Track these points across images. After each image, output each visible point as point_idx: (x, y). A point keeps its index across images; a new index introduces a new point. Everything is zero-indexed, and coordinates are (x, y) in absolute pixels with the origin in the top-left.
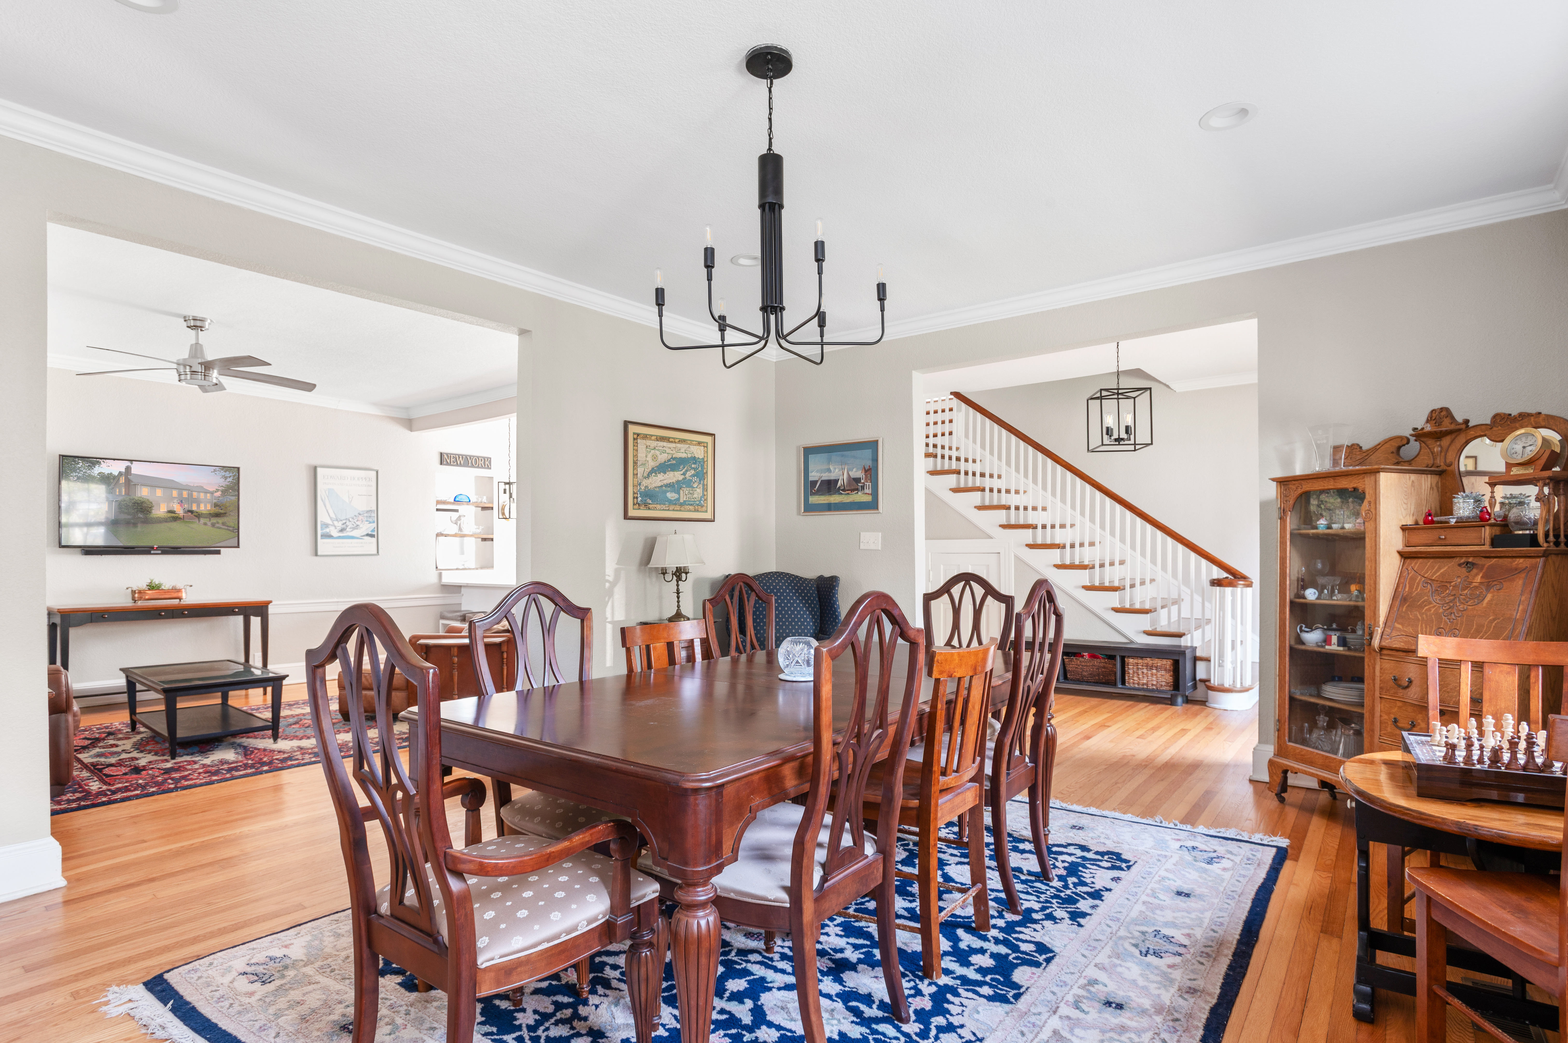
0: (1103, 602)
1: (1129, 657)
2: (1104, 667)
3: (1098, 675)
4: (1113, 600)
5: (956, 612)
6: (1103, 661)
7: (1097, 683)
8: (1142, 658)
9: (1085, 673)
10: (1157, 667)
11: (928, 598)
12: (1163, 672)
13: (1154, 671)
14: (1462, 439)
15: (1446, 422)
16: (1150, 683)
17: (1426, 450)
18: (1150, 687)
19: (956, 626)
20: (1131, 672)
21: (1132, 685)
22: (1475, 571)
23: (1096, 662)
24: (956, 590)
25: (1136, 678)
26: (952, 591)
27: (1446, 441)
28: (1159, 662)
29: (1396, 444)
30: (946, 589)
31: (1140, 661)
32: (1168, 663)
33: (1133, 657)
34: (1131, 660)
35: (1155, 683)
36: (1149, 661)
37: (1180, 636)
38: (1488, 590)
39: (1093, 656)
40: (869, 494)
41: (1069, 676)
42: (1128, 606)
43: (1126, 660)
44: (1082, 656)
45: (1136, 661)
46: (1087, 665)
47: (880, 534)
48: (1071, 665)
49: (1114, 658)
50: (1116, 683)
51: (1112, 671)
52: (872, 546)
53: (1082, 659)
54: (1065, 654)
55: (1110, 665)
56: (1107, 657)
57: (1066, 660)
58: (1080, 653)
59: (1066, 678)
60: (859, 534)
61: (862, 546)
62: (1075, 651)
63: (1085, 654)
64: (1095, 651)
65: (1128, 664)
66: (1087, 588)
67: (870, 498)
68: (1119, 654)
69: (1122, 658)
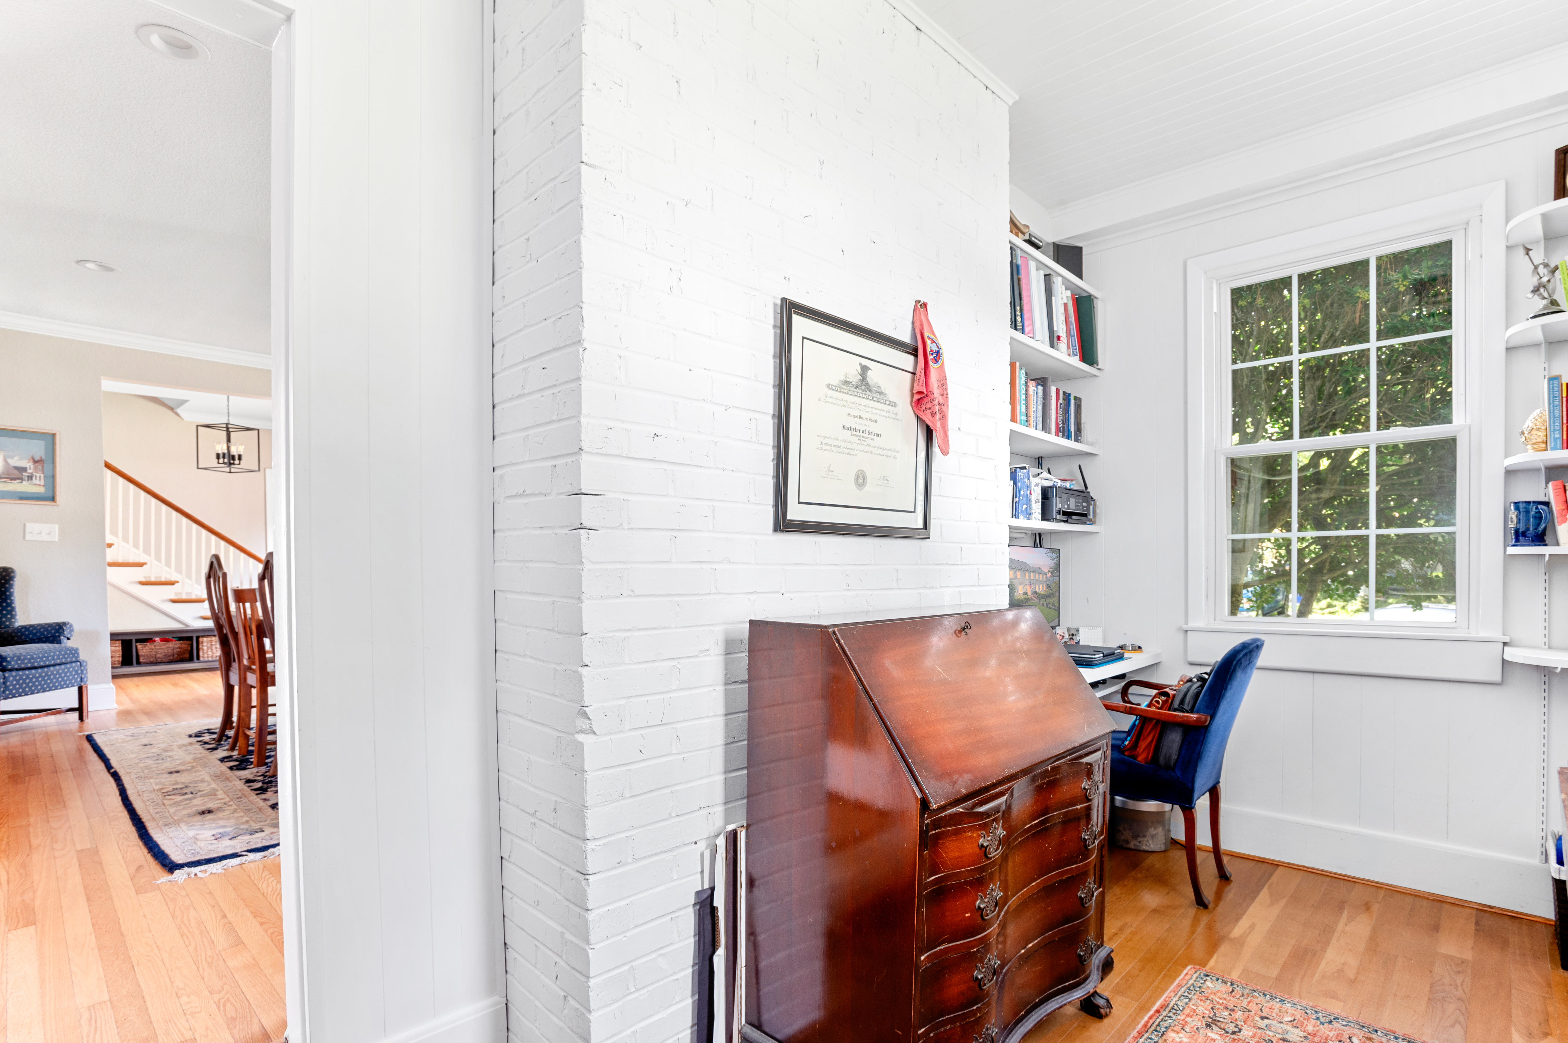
0: (158, 595)
1: (203, 636)
2: (179, 648)
3: (173, 655)
4: (169, 592)
6: (178, 642)
7: (171, 662)
9: (158, 656)
20: (205, 648)
21: (206, 659)
23: (171, 644)
25: (210, 653)
31: (213, 638)
33: (206, 636)
34: (205, 639)
39: (165, 640)
40: (40, 485)
41: (141, 660)
42: (184, 597)
43: (201, 639)
44: (155, 641)
45: (209, 639)
46: (160, 648)
47: (57, 526)
48: (144, 650)
49: (190, 639)
50: (190, 659)
51: (187, 650)
52: (45, 537)
53: (155, 644)
54: (138, 641)
55: (184, 645)
56: (181, 639)
57: (140, 646)
58: (151, 639)
59: (139, 663)
60: (25, 525)
61: (28, 537)
62: (146, 638)
63: (157, 639)
64: (166, 636)
65: (202, 643)
66: (143, 583)
67: (42, 490)
68: (195, 635)
69: (198, 638)
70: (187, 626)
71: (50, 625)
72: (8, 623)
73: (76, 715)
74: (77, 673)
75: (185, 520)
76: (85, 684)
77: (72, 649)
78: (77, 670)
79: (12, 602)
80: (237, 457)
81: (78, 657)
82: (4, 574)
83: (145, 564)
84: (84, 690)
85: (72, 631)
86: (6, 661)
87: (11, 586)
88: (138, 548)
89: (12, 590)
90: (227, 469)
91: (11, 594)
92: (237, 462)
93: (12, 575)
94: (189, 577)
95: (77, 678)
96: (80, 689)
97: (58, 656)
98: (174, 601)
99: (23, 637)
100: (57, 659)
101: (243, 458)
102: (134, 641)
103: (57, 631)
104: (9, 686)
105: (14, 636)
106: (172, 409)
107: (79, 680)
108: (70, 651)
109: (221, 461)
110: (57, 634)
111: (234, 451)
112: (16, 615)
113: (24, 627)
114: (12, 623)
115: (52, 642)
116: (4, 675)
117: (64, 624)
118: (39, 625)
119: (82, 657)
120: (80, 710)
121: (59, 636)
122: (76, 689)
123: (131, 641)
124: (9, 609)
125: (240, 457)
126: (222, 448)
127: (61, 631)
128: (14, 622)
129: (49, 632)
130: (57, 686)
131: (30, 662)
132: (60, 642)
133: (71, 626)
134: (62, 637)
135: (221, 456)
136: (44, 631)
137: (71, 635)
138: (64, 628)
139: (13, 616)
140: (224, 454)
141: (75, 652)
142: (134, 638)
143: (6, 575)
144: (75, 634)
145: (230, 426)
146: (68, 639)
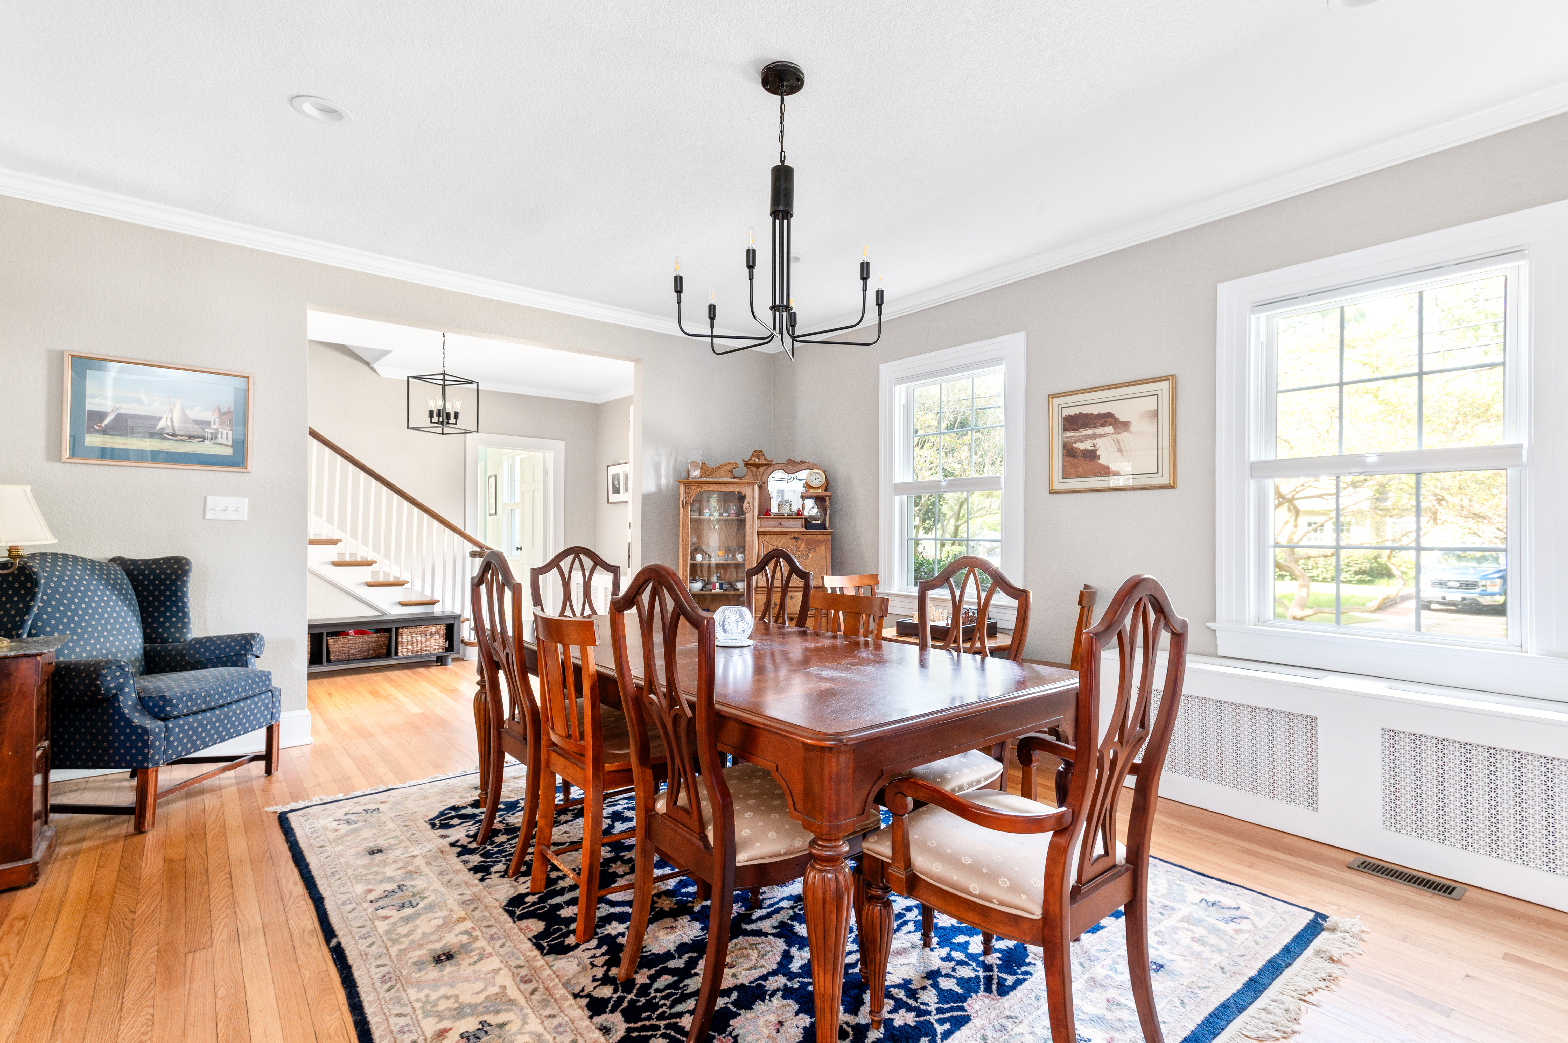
0: (352, 578)
1: (402, 628)
2: (376, 642)
3: (369, 650)
4: (365, 574)
5: (566, 584)
6: (374, 635)
7: (366, 659)
8: (416, 627)
9: (352, 651)
10: (431, 633)
11: (536, 573)
12: (437, 637)
13: (428, 637)
14: (771, 469)
15: (762, 458)
16: (424, 649)
17: (750, 473)
18: (424, 652)
19: (567, 597)
20: (405, 641)
21: (405, 654)
22: (800, 542)
23: (367, 638)
24: (565, 564)
25: (409, 647)
26: (562, 564)
27: (762, 469)
28: (433, 629)
29: (731, 466)
30: (555, 563)
31: (415, 630)
32: (442, 629)
33: (407, 628)
34: (405, 631)
35: (428, 648)
36: (424, 629)
37: (432, 603)
38: (809, 551)
39: (359, 632)
40: (227, 446)
41: (332, 657)
42: (381, 579)
43: (400, 631)
44: (348, 634)
45: (410, 630)
46: (354, 643)
47: (246, 501)
48: (335, 645)
49: (389, 630)
50: (388, 655)
51: (384, 644)
52: (231, 516)
53: (349, 637)
54: (329, 634)
55: (382, 638)
56: (377, 631)
57: (331, 641)
58: (344, 632)
59: (329, 660)
60: (205, 498)
61: (210, 515)
62: (338, 630)
63: (351, 632)
64: (360, 627)
65: (402, 635)
66: (336, 564)
67: (229, 452)
68: (393, 627)
69: (397, 629)
70: (384, 614)
71: (232, 637)
72: (177, 635)
73: (262, 764)
74: (267, 708)
75: (385, 489)
76: (277, 721)
77: (263, 672)
78: (268, 704)
79: (185, 605)
80: (452, 416)
81: (270, 684)
82: (176, 566)
83: (340, 541)
84: (275, 729)
85: (262, 646)
86: (172, 705)
87: (184, 584)
88: (332, 523)
89: (185, 589)
90: (439, 430)
91: (184, 595)
92: (452, 420)
93: (187, 568)
94: (387, 556)
95: (267, 715)
96: (270, 731)
97: (244, 687)
98: (370, 585)
99: (197, 656)
100: (242, 692)
101: (460, 416)
102: (325, 635)
103: (243, 647)
104: (173, 741)
105: (185, 655)
106: (368, 364)
107: (269, 717)
108: (260, 677)
109: (435, 419)
110: (243, 652)
111: (449, 409)
112: (189, 623)
113: (198, 641)
114: (183, 634)
115: (234, 665)
116: (166, 726)
117: (253, 636)
118: (219, 637)
119: (275, 683)
120: (268, 757)
121: (245, 655)
122: (264, 731)
123: (321, 635)
124: (180, 614)
125: (456, 415)
126: (436, 404)
127: (248, 647)
128: (187, 633)
129: (232, 648)
130: (240, 730)
131: (205, 702)
132: (245, 664)
133: (262, 638)
134: (249, 656)
135: (435, 413)
136: (225, 648)
137: (261, 652)
138: (253, 643)
139: (185, 625)
140: (439, 411)
141: (266, 677)
142: (325, 631)
143: (178, 569)
144: (266, 650)
145: (447, 378)
146: (257, 657)
